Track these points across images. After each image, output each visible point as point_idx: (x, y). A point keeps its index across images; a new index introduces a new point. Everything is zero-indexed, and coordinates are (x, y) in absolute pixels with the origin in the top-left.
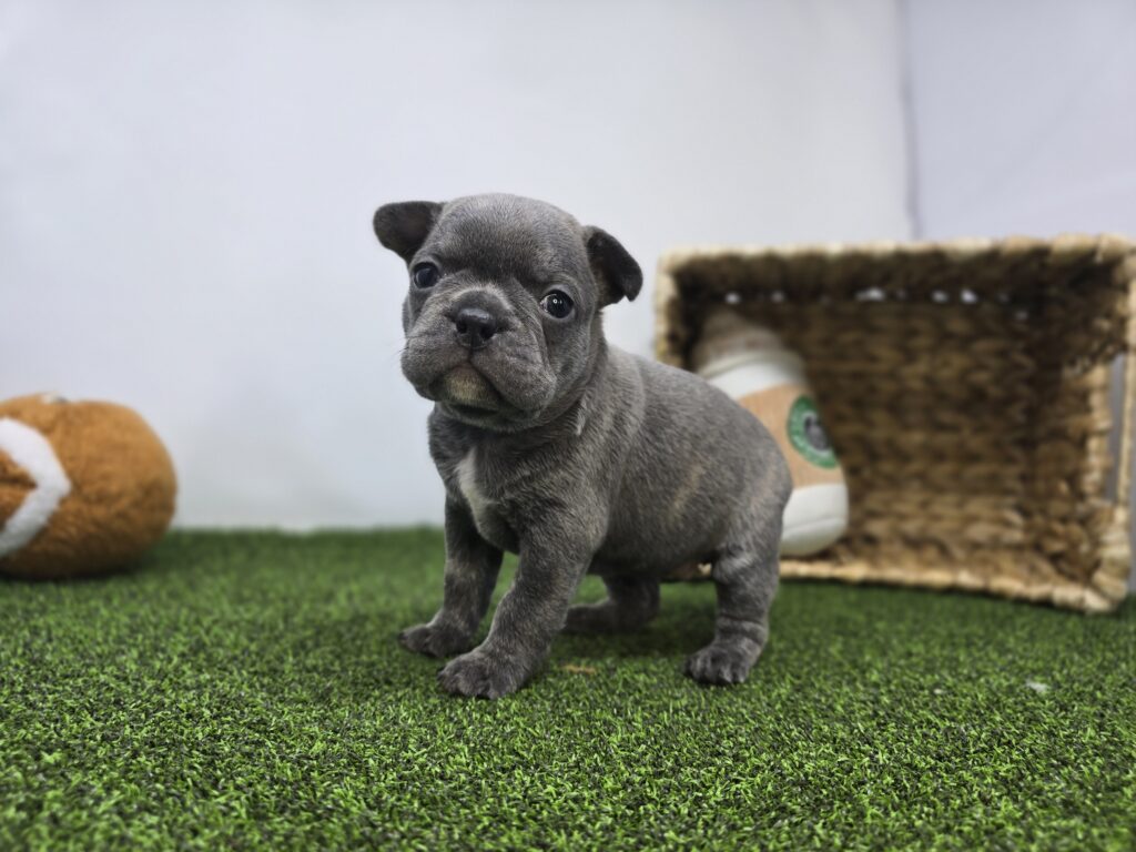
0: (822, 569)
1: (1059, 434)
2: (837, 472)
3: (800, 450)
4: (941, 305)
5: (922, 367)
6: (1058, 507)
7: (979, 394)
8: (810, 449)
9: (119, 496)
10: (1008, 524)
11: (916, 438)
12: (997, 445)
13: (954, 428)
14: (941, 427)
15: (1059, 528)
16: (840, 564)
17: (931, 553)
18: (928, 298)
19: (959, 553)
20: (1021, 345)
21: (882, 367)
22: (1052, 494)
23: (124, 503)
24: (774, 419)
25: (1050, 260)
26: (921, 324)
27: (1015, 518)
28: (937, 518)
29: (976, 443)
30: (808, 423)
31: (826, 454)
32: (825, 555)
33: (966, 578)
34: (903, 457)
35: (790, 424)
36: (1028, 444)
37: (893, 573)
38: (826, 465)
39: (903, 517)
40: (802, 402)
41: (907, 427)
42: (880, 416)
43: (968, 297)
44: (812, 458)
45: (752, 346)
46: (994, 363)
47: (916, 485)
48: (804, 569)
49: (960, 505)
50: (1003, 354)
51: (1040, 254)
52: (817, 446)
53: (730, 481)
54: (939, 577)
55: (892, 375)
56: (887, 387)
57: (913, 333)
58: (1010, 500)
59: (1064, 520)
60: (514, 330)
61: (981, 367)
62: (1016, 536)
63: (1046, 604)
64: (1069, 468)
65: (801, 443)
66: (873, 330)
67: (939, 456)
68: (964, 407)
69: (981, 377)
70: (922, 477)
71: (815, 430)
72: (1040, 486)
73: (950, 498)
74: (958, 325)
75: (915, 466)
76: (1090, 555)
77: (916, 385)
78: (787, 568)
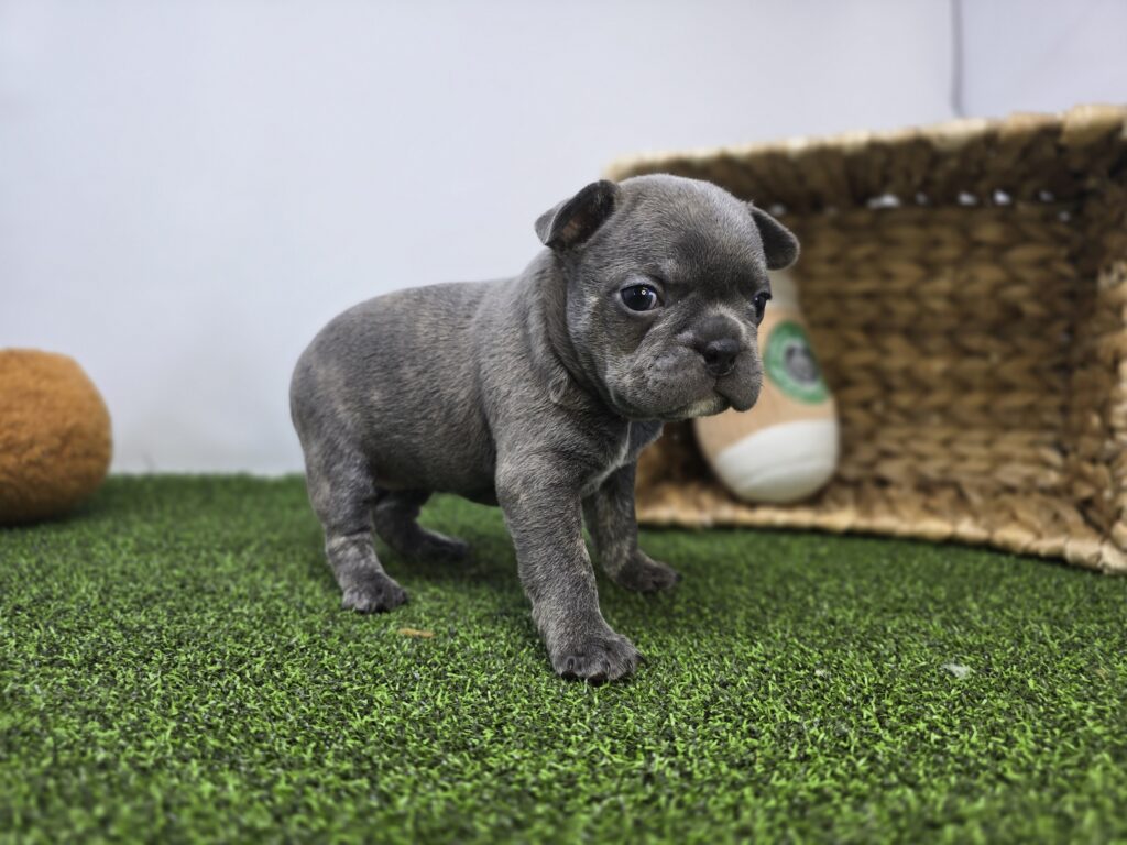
0: (804, 517)
1: (1091, 359)
2: (828, 406)
3: (780, 383)
4: (969, 208)
5: (944, 284)
6: (1088, 444)
7: (1014, 313)
8: (791, 383)
9: (31, 444)
10: (1047, 465)
11: (938, 366)
12: (1034, 371)
13: (983, 355)
14: (968, 353)
15: (1089, 469)
17: (944, 498)
18: (952, 200)
19: (976, 499)
20: (1064, 252)
21: (899, 285)
22: (1083, 430)
23: (37, 451)
25: (1063, 140)
26: (946, 234)
27: (1054, 457)
28: (962, 458)
29: (1011, 370)
30: (790, 353)
31: (814, 388)
32: (815, 499)
33: (967, 528)
34: (924, 388)
35: (767, 354)
36: (1065, 369)
37: (884, 521)
38: (811, 399)
39: (922, 457)
40: (783, 329)
41: (927, 354)
42: (896, 343)
43: (1001, 198)
44: (793, 392)
46: (1031, 275)
47: (936, 419)
48: (781, 517)
49: (988, 443)
50: (1043, 263)
51: (1050, 133)
52: (801, 378)
54: (936, 527)
55: (911, 294)
56: (905, 309)
57: (936, 243)
58: (1049, 436)
59: (1094, 460)
61: (1016, 280)
62: (1053, 478)
63: (1057, 559)
64: (1101, 396)
65: (781, 373)
66: (890, 243)
67: (964, 387)
68: (996, 330)
69: (1016, 292)
70: (943, 410)
71: (800, 360)
72: (1075, 419)
73: (978, 435)
74: (989, 232)
75: (938, 398)
76: (1112, 502)
77: (939, 305)
78: (763, 516)
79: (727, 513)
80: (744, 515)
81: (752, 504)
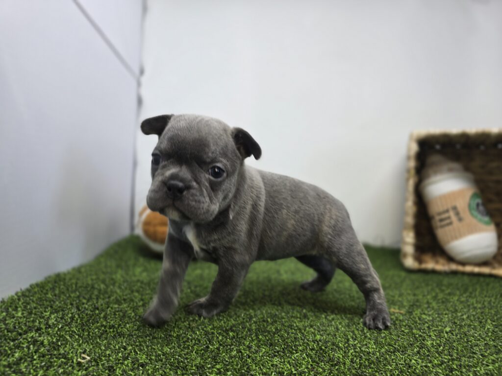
0: (486, 270)
2: (492, 227)
3: (475, 217)
8: (479, 216)
16: (494, 268)
24: (463, 204)
30: (478, 205)
31: (487, 219)
32: (485, 263)
35: (469, 205)
38: (487, 223)
40: (474, 196)
44: (480, 221)
45: (451, 170)
48: (477, 270)
52: (483, 215)
53: (307, 226)
60: (194, 189)
65: (475, 213)
71: (481, 208)
78: (468, 269)
79: (454, 267)
80: (460, 268)
81: (463, 264)
